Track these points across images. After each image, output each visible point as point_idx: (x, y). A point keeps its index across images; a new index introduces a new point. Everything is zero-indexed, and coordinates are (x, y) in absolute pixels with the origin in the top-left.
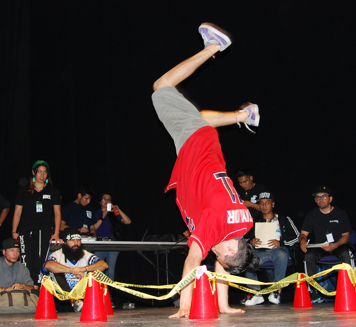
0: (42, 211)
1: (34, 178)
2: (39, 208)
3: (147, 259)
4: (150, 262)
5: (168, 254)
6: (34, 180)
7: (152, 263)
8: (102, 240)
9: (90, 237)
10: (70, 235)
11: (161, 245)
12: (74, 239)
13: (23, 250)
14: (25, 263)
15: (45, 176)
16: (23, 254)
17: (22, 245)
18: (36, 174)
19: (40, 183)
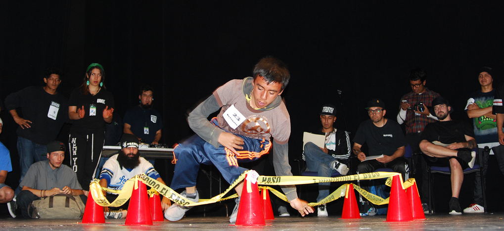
1: (88, 81)
2: (93, 111)
12: (131, 147)
13: (75, 153)
14: (76, 166)
15: (99, 79)
16: (75, 156)
17: (74, 147)
18: (90, 77)
19: (93, 86)
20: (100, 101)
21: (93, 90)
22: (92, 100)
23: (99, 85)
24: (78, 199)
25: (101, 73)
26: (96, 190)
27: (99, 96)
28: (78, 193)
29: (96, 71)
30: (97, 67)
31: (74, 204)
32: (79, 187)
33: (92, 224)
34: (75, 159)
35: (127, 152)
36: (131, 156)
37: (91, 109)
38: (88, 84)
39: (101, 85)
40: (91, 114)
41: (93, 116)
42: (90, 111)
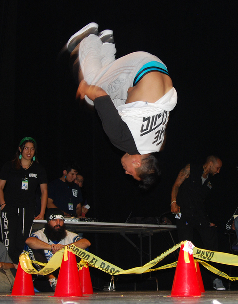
1: (21, 155)
2: (25, 185)
3: (131, 242)
4: (133, 244)
5: (152, 236)
6: (20, 157)
7: (135, 246)
8: (84, 221)
9: (73, 218)
10: (53, 215)
11: (145, 227)
12: (57, 219)
13: (6, 227)
14: (8, 240)
15: (33, 153)
16: (6, 230)
17: (5, 222)
18: (22, 151)
19: (26, 160)
20: (32, 175)
21: (26, 164)
22: (24, 174)
23: (32, 159)
24: (9, 273)
25: (34, 147)
26: (26, 262)
27: (31, 170)
28: (9, 267)
29: (29, 145)
30: (30, 141)
31: (5, 277)
32: (9, 260)
33: (21, 296)
34: (7, 233)
35: (54, 224)
36: (58, 228)
37: (23, 183)
38: (20, 158)
39: (34, 159)
40: (23, 188)
41: (25, 190)
42: (23, 185)
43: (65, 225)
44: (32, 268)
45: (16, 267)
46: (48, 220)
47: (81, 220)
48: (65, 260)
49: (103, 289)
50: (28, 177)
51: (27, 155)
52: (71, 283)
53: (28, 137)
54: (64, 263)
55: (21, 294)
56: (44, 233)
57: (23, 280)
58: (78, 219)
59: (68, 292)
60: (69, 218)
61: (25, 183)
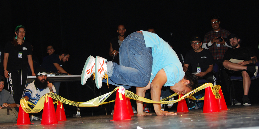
0: (22, 57)
1: (16, 37)
2: (20, 55)
3: (88, 86)
4: (90, 87)
7: (91, 88)
8: (59, 75)
9: (51, 74)
10: (40, 73)
12: (42, 76)
13: (11, 83)
14: (13, 91)
15: (24, 34)
16: (11, 85)
17: (10, 79)
18: (18, 34)
19: (20, 39)
20: (24, 48)
21: (20, 42)
23: (23, 39)
24: (14, 110)
25: (25, 31)
26: (24, 103)
27: (24, 45)
29: (22, 30)
30: (21, 27)
33: (23, 126)
34: (12, 87)
35: (41, 78)
36: (44, 81)
37: (19, 54)
38: (16, 38)
39: (25, 39)
40: (19, 57)
41: (20, 58)
42: (19, 55)
43: (47, 78)
44: (28, 107)
45: (18, 106)
46: (37, 76)
47: (56, 75)
48: (46, 102)
49: (73, 116)
50: (22, 50)
51: (21, 36)
52: (51, 116)
53: (19, 25)
54: (46, 104)
55: (23, 124)
56: (34, 84)
57: (23, 116)
58: (54, 74)
59: (49, 122)
60: (49, 73)
61: (20, 54)
